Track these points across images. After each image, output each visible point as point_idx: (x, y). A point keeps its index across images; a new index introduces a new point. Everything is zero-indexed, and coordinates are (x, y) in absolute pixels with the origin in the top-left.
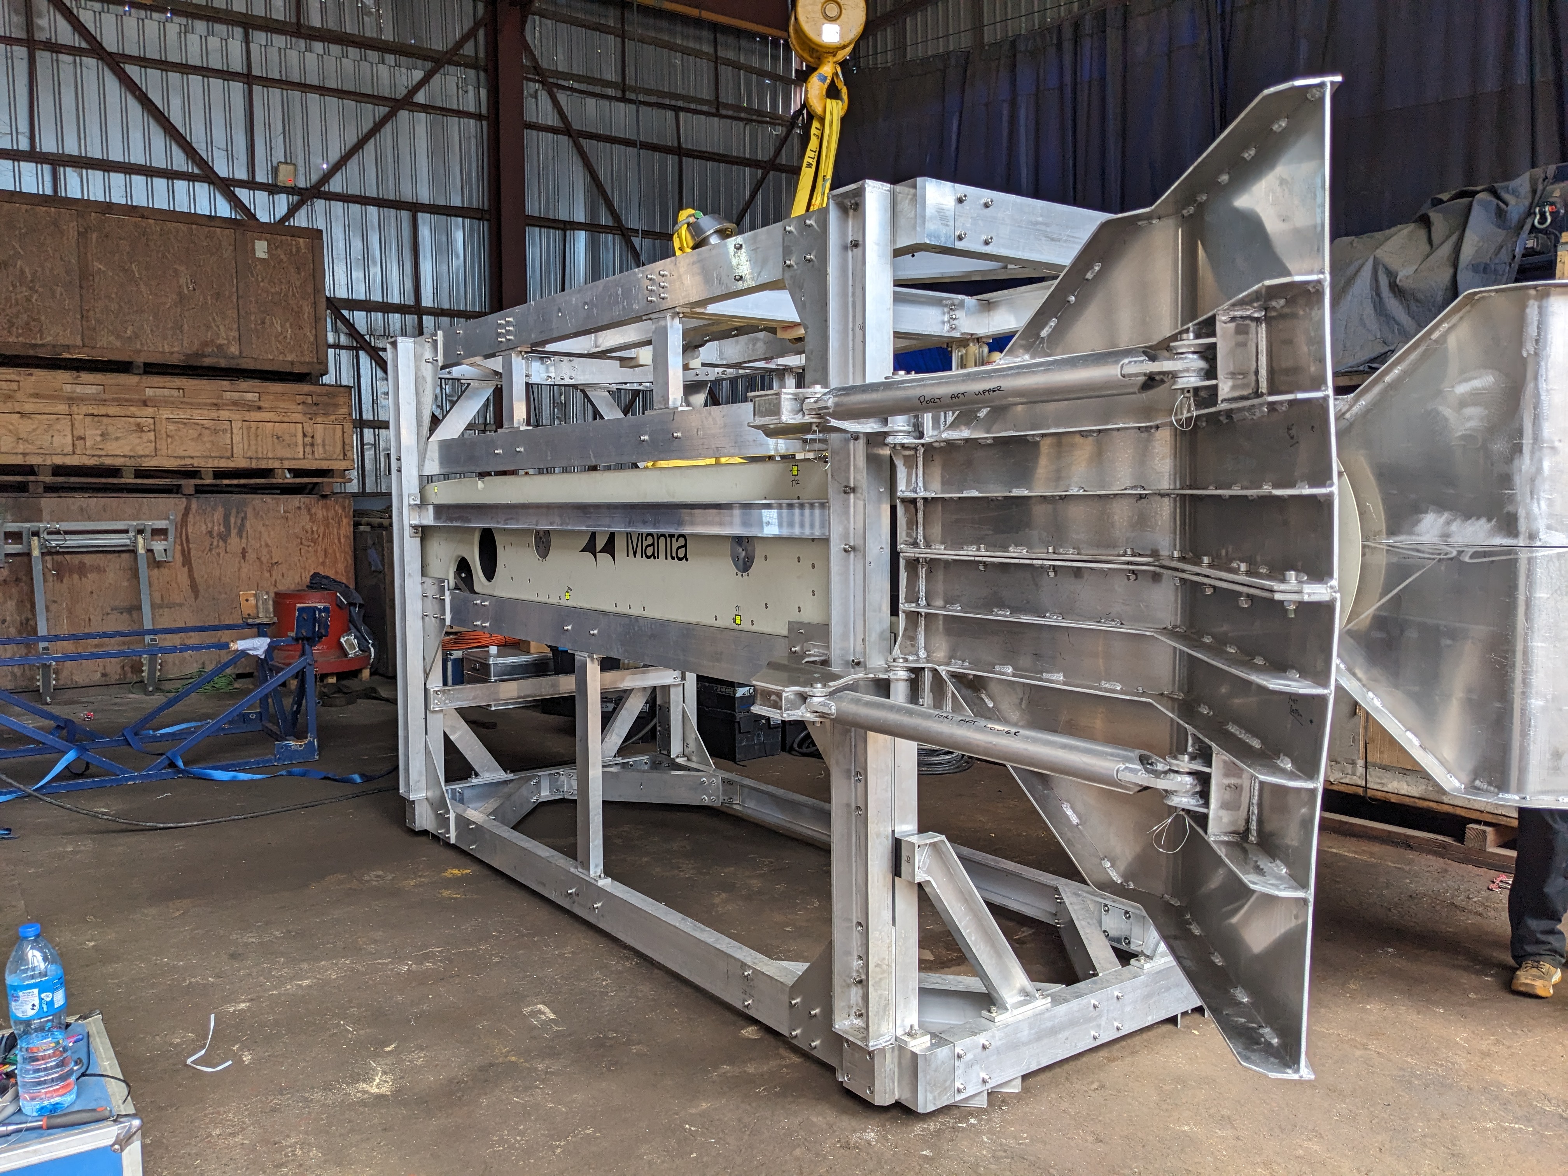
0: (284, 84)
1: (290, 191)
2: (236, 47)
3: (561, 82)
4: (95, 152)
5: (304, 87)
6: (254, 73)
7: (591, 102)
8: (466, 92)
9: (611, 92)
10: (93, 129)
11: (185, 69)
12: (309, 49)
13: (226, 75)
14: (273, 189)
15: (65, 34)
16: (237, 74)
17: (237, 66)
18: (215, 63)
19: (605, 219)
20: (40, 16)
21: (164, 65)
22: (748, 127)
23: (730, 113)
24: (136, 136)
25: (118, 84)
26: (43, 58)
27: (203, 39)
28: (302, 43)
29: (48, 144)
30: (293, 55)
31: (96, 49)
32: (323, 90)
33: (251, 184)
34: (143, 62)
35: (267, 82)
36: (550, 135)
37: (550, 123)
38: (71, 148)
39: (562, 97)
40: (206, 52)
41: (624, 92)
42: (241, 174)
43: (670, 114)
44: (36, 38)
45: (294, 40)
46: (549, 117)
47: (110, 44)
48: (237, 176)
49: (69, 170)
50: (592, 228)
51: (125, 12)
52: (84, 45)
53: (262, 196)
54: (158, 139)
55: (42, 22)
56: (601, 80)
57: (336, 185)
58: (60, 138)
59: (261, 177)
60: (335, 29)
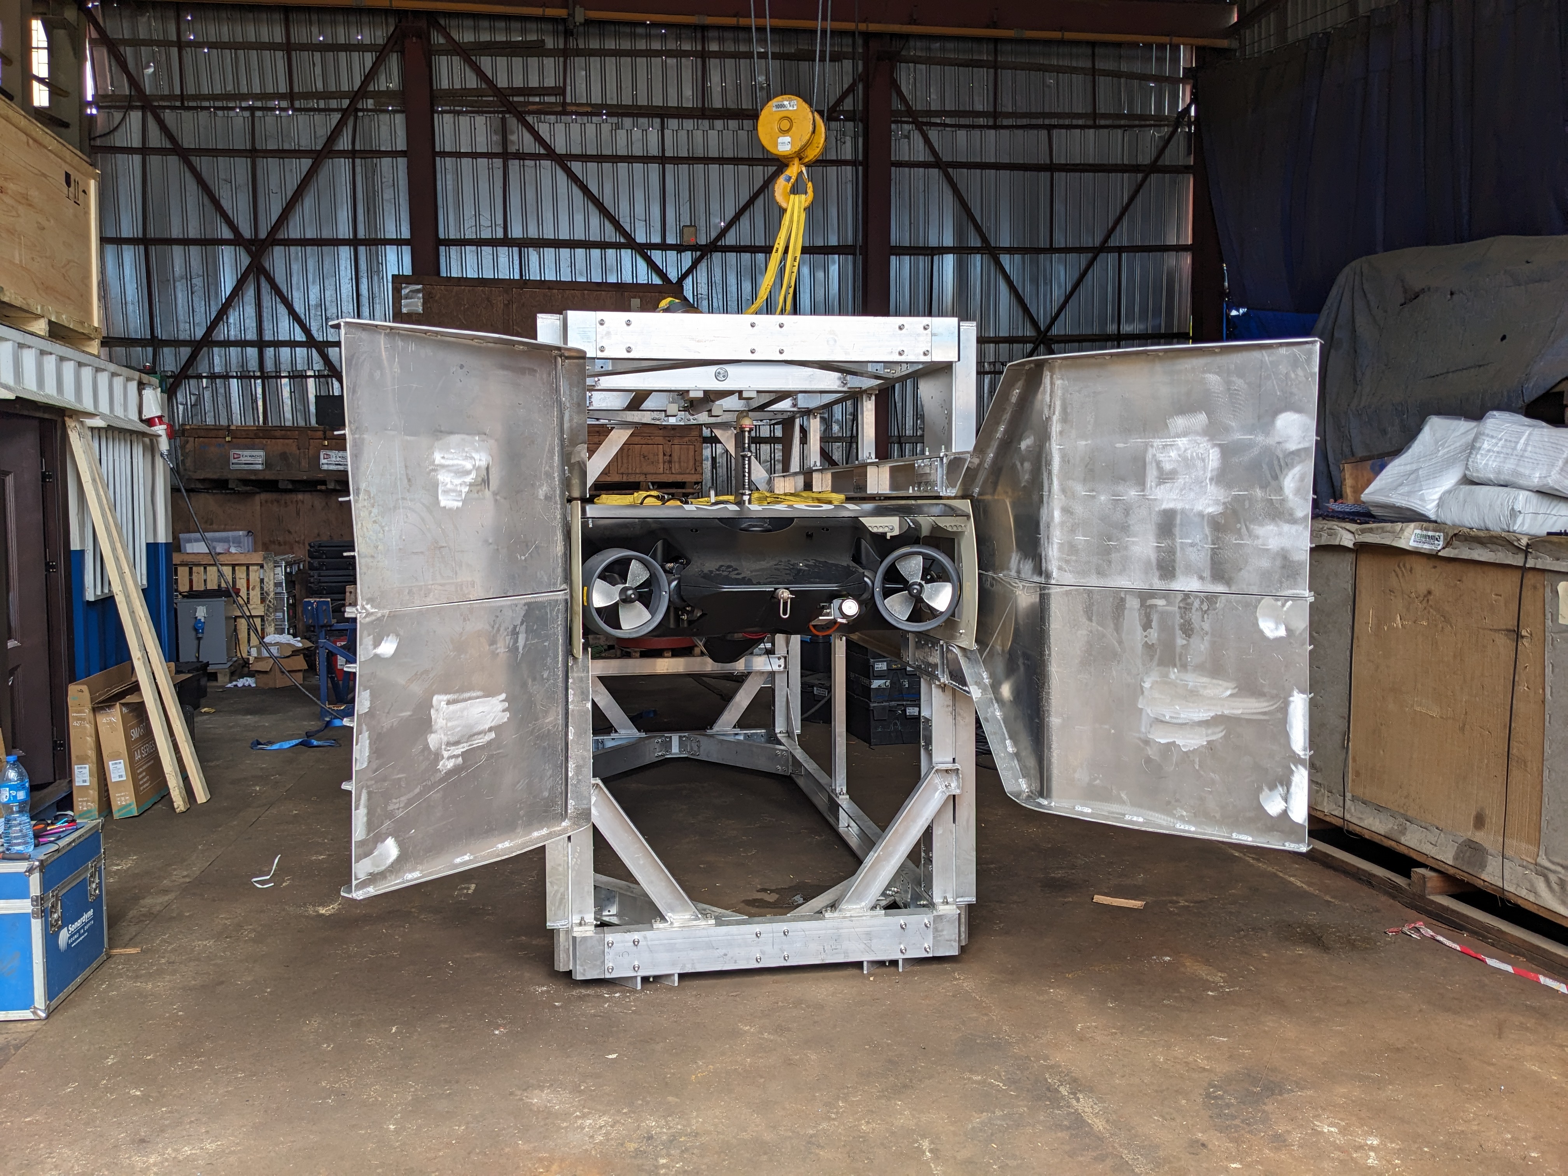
0: (691, 160)
1: (693, 248)
2: (653, 135)
3: (934, 120)
4: (549, 234)
5: (707, 160)
6: (667, 155)
7: (962, 134)
8: (844, 143)
9: (981, 121)
10: (548, 216)
11: (615, 159)
12: (712, 128)
13: (646, 159)
14: (680, 248)
15: (529, 145)
16: (654, 157)
17: (654, 151)
18: (638, 151)
19: (975, 241)
20: (512, 133)
21: (600, 159)
22: (1127, 134)
23: (1108, 122)
24: (579, 218)
25: (566, 178)
26: (514, 165)
27: (629, 132)
28: (706, 123)
29: (516, 232)
30: (698, 134)
31: (551, 154)
32: (721, 161)
33: (663, 247)
34: (584, 158)
35: (677, 160)
36: (921, 170)
37: (921, 159)
38: (533, 233)
39: (933, 134)
40: (630, 143)
41: (995, 118)
42: (656, 239)
43: (1044, 133)
44: (509, 151)
45: (700, 121)
46: (920, 153)
47: (560, 149)
48: (653, 241)
49: (531, 249)
50: (961, 250)
51: (572, 120)
52: (542, 151)
53: (672, 255)
54: (595, 219)
55: (513, 138)
56: (973, 112)
57: (730, 239)
58: (525, 226)
59: (671, 240)
60: (732, 107)
